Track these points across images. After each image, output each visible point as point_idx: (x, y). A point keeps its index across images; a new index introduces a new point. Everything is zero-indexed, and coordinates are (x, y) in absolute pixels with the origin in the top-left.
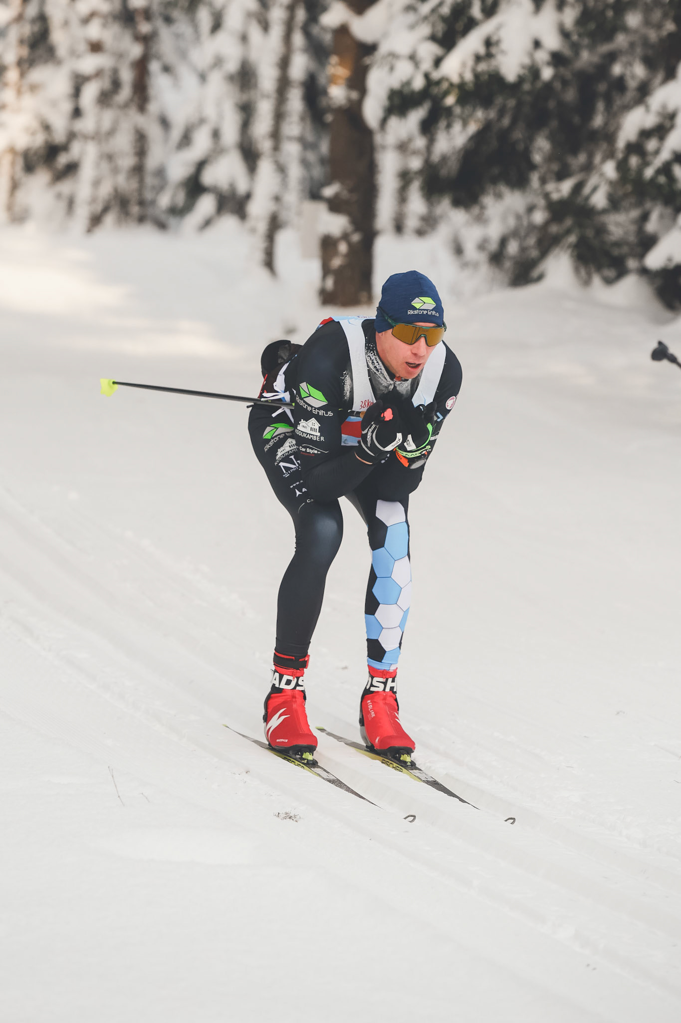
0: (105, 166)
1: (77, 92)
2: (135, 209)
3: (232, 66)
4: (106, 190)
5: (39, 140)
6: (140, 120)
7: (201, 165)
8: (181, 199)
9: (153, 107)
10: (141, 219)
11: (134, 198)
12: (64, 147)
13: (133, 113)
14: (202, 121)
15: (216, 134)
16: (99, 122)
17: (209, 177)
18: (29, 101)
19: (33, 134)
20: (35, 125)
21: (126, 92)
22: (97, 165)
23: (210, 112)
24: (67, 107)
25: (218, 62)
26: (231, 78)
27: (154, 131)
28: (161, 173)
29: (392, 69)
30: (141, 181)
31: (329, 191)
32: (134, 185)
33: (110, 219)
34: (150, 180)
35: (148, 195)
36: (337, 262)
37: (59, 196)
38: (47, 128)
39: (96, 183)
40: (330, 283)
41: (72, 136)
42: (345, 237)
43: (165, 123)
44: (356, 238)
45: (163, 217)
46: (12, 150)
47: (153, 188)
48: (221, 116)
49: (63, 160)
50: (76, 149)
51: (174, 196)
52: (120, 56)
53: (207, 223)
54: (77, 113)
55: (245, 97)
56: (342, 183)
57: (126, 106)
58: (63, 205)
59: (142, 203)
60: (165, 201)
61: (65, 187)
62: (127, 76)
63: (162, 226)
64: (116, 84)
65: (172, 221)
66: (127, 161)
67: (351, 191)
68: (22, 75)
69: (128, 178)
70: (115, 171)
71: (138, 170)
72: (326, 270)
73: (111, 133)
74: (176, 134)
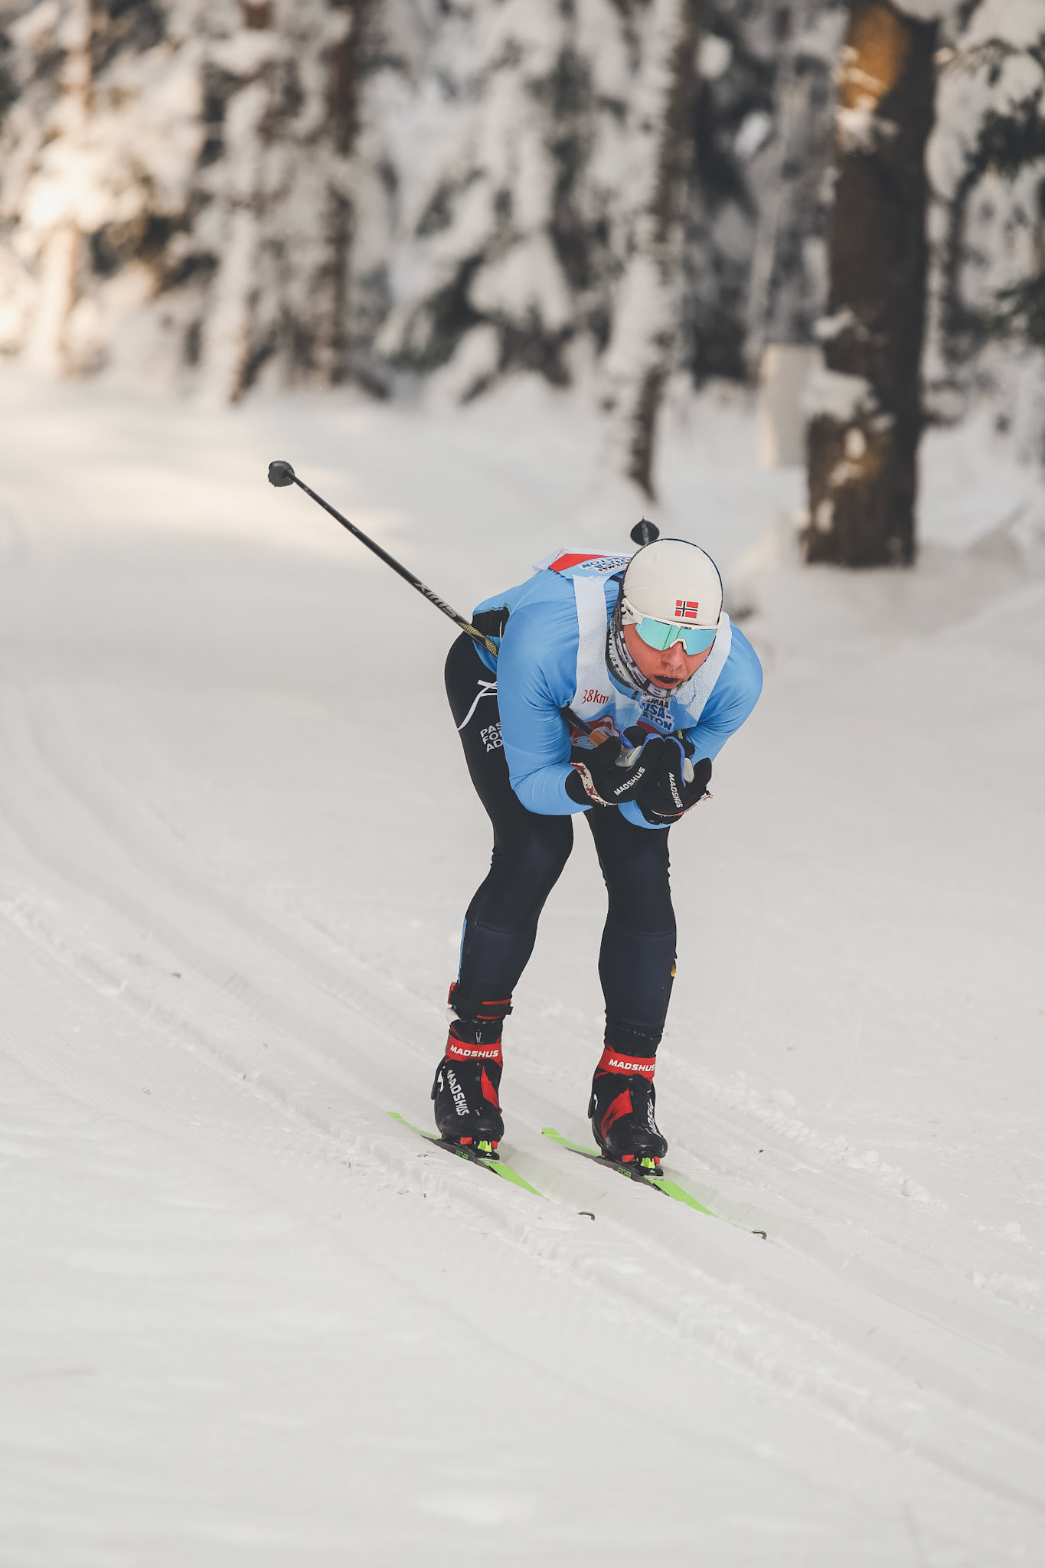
0: (268, 262)
1: (214, 110)
2: (325, 355)
3: (540, 63)
4: (268, 311)
5: (129, 206)
6: (341, 170)
7: (470, 267)
8: (423, 333)
9: (367, 145)
10: (338, 376)
11: (325, 330)
12: (184, 223)
13: (325, 153)
14: (475, 175)
15: (503, 203)
16: (260, 172)
17: (485, 292)
18: (110, 127)
19: (117, 192)
20: (121, 174)
21: (313, 113)
22: (256, 262)
23: (492, 157)
24: (191, 138)
25: (511, 54)
26: (536, 88)
27: (368, 195)
28: (379, 280)
29: (994, 76)
30: (340, 298)
31: (827, 328)
32: (324, 304)
33: (272, 374)
34: (356, 296)
35: (354, 327)
36: (842, 474)
37: (167, 322)
38: (146, 181)
39: (253, 299)
40: (825, 516)
41: (200, 199)
42: (860, 420)
43: (389, 177)
44: (882, 423)
45: (381, 373)
46: (71, 224)
47: (363, 312)
48: (513, 167)
49: (179, 247)
50: (208, 228)
51: (409, 328)
52: (301, 36)
53: (479, 388)
54: (212, 151)
55: (562, 130)
56: (857, 312)
57: (311, 140)
58: (175, 341)
59: (339, 342)
60: (389, 339)
61: (182, 305)
62: (313, 77)
63: (379, 391)
64: (293, 98)
65: (402, 382)
66: (311, 256)
67: (874, 327)
68: (98, 68)
69: (315, 288)
70: (285, 274)
71: (334, 273)
72: (817, 487)
73: (282, 194)
74: (414, 199)
